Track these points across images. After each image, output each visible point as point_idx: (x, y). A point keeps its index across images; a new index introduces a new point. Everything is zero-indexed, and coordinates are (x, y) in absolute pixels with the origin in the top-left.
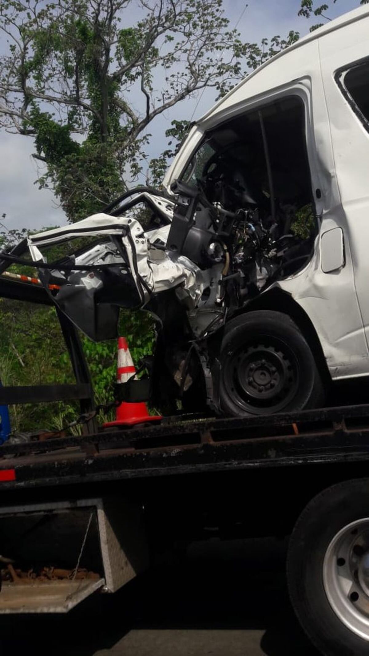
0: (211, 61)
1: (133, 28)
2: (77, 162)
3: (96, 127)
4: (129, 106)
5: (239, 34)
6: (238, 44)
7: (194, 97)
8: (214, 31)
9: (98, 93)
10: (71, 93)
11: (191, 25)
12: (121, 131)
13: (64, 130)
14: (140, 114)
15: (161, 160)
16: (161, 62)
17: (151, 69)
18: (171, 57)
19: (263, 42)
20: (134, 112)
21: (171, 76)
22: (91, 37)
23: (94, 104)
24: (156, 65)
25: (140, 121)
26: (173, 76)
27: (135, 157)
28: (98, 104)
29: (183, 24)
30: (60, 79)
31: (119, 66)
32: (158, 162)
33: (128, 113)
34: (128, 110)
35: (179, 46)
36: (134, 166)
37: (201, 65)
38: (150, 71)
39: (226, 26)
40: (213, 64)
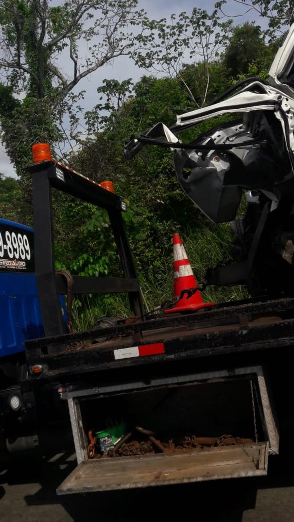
0: (124, 35)
1: (62, 6)
2: (26, 113)
3: (34, 87)
4: (60, 71)
5: (146, 13)
6: (146, 20)
7: (110, 64)
8: (128, 9)
9: (34, 59)
10: (13, 58)
11: (108, 4)
12: (53, 91)
13: (7, 89)
14: (69, 77)
15: (93, 112)
16: (84, 35)
17: (76, 41)
18: (92, 31)
19: (172, 17)
20: (64, 76)
21: (94, 46)
22: (28, 13)
23: (31, 68)
24: (80, 38)
25: (68, 83)
26: (95, 46)
27: (71, 110)
28: (34, 68)
29: (102, 4)
30: (3, 47)
31: (50, 38)
32: (90, 114)
33: (59, 77)
34: (59, 74)
35: (98, 22)
36: (73, 117)
37: (115, 38)
38: (76, 42)
39: (135, 6)
40: (125, 38)
